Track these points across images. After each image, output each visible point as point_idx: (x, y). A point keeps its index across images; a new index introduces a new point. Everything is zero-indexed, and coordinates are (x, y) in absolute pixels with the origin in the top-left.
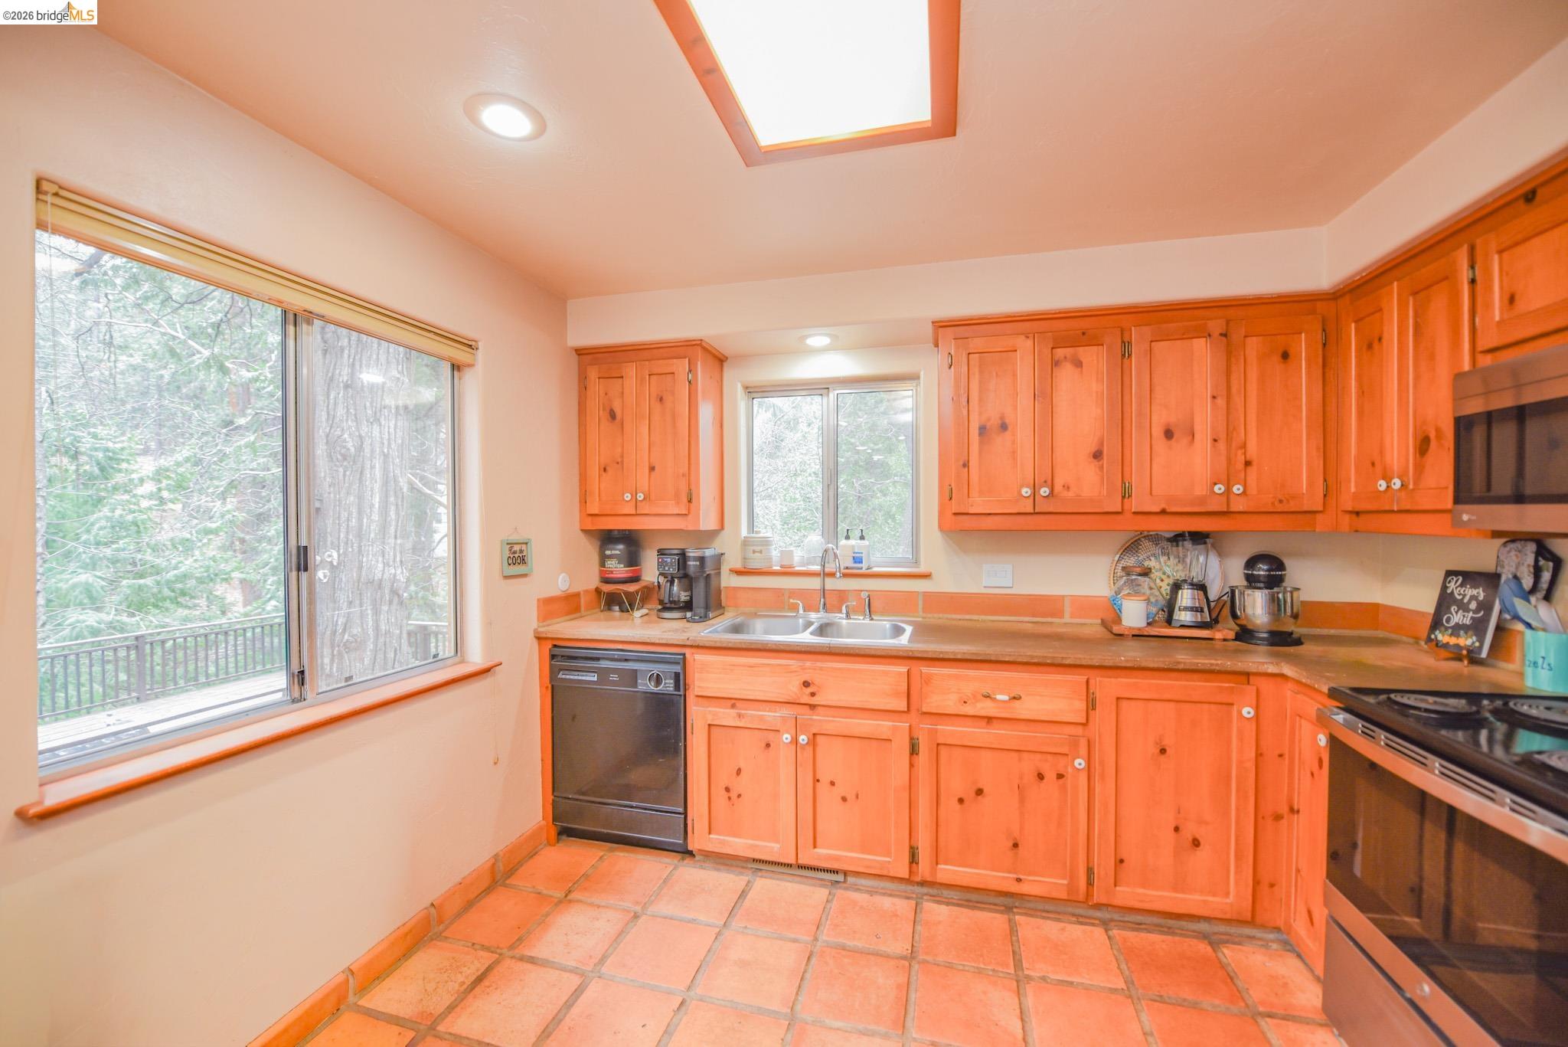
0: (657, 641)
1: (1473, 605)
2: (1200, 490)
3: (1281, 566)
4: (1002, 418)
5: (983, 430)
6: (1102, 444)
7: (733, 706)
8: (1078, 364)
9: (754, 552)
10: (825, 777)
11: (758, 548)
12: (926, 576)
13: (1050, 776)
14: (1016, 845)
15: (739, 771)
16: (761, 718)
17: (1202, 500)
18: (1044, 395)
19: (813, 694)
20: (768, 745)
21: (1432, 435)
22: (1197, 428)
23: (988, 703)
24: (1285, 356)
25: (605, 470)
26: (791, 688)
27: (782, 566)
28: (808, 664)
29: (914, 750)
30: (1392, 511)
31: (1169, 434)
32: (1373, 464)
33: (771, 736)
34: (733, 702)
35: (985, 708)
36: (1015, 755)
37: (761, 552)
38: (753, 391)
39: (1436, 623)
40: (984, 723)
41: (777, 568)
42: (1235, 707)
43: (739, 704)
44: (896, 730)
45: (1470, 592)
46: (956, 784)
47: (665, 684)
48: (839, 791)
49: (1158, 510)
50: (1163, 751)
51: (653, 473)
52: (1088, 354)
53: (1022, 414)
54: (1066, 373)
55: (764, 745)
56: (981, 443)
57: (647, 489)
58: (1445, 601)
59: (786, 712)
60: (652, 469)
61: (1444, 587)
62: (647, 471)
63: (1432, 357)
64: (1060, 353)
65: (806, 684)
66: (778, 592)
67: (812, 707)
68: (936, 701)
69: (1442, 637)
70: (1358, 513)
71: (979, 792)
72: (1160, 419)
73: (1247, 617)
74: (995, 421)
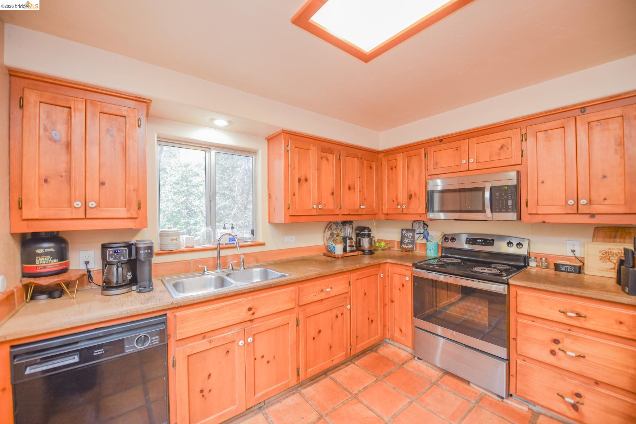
0: (145, 312)
1: (410, 237)
2: (357, 207)
3: (370, 231)
4: (306, 176)
5: (299, 180)
6: (333, 190)
7: (204, 338)
8: (327, 160)
9: (172, 240)
10: (258, 356)
11: (174, 238)
12: (263, 244)
13: (340, 315)
14: (331, 347)
15: (210, 375)
16: (224, 338)
17: (357, 210)
18: (319, 169)
19: (253, 314)
20: (228, 352)
21: (413, 195)
22: (356, 187)
23: (323, 294)
24: (371, 167)
25: (46, 181)
26: (244, 315)
27: (187, 247)
28: (250, 298)
29: (298, 325)
30: (401, 214)
31: (349, 188)
32: (393, 201)
33: (229, 346)
34: (204, 335)
35: (322, 296)
36: (330, 311)
37: (176, 240)
38: (163, 141)
39: (401, 242)
40: (319, 303)
41: (183, 248)
42: (379, 275)
43: (207, 335)
44: (291, 318)
45: (409, 234)
46: (312, 332)
47: (152, 340)
48: (266, 359)
49: (348, 213)
50: (365, 294)
51: (103, 187)
52: (330, 156)
53: (312, 175)
54: (324, 160)
55: (225, 352)
56: (299, 185)
57: (98, 199)
58: (403, 237)
59: (234, 330)
60: (102, 184)
61: (402, 233)
62: (98, 185)
63: (413, 174)
64: (323, 154)
65: (250, 309)
66: (187, 262)
67: (251, 321)
68: (305, 300)
69: (404, 246)
70: (387, 214)
71: (320, 332)
72: (347, 182)
73: (364, 247)
74: (303, 178)
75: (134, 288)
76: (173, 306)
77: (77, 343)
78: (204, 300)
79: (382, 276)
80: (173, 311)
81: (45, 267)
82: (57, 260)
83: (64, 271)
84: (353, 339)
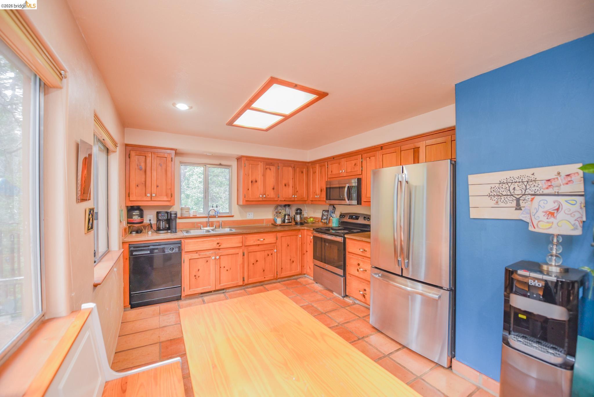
0: (173, 238)
1: (326, 215)
2: (290, 196)
3: (301, 210)
4: (256, 179)
5: (252, 182)
6: (274, 186)
7: (197, 253)
8: (270, 169)
9: (186, 212)
10: (222, 266)
11: (187, 211)
12: (233, 216)
13: (270, 255)
14: (264, 271)
15: (199, 270)
16: (206, 254)
17: (291, 198)
18: (264, 175)
19: (220, 246)
20: (207, 261)
21: (323, 189)
22: (290, 184)
23: (259, 242)
24: (302, 172)
25: (137, 186)
26: (215, 246)
27: (193, 216)
28: (218, 238)
29: (244, 255)
30: (317, 201)
31: (285, 185)
32: (314, 193)
33: (208, 259)
34: (196, 252)
35: (259, 243)
36: (264, 252)
37: (188, 212)
38: (183, 164)
39: (322, 219)
40: (257, 246)
41: (191, 216)
42: (298, 236)
43: (198, 252)
44: (240, 251)
45: (326, 213)
46: (252, 260)
47: (175, 250)
48: (226, 268)
49: (284, 200)
50: (288, 246)
51: (158, 188)
52: (272, 168)
53: (260, 179)
54: (268, 170)
55: (206, 261)
56: (251, 185)
57: (156, 192)
58: (323, 215)
59: (211, 252)
60: (157, 186)
61: (323, 213)
62: (156, 187)
63: (322, 177)
64: (267, 166)
65: (218, 244)
66: (193, 223)
67: (219, 249)
68: (248, 243)
69: (323, 221)
70: (312, 201)
71: (257, 261)
72: (284, 182)
73: (297, 220)
74: (254, 180)
75: (169, 231)
76: (184, 237)
77: (149, 246)
78: (197, 236)
79: (300, 236)
80: (184, 239)
81: (136, 220)
82: (140, 218)
83: (142, 222)
84: (279, 270)
